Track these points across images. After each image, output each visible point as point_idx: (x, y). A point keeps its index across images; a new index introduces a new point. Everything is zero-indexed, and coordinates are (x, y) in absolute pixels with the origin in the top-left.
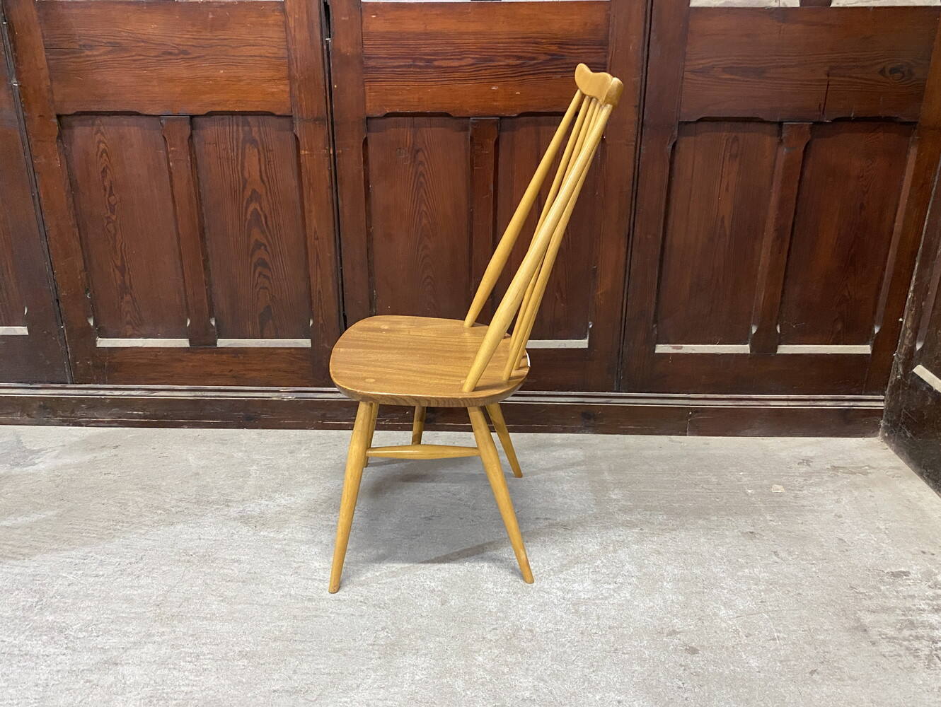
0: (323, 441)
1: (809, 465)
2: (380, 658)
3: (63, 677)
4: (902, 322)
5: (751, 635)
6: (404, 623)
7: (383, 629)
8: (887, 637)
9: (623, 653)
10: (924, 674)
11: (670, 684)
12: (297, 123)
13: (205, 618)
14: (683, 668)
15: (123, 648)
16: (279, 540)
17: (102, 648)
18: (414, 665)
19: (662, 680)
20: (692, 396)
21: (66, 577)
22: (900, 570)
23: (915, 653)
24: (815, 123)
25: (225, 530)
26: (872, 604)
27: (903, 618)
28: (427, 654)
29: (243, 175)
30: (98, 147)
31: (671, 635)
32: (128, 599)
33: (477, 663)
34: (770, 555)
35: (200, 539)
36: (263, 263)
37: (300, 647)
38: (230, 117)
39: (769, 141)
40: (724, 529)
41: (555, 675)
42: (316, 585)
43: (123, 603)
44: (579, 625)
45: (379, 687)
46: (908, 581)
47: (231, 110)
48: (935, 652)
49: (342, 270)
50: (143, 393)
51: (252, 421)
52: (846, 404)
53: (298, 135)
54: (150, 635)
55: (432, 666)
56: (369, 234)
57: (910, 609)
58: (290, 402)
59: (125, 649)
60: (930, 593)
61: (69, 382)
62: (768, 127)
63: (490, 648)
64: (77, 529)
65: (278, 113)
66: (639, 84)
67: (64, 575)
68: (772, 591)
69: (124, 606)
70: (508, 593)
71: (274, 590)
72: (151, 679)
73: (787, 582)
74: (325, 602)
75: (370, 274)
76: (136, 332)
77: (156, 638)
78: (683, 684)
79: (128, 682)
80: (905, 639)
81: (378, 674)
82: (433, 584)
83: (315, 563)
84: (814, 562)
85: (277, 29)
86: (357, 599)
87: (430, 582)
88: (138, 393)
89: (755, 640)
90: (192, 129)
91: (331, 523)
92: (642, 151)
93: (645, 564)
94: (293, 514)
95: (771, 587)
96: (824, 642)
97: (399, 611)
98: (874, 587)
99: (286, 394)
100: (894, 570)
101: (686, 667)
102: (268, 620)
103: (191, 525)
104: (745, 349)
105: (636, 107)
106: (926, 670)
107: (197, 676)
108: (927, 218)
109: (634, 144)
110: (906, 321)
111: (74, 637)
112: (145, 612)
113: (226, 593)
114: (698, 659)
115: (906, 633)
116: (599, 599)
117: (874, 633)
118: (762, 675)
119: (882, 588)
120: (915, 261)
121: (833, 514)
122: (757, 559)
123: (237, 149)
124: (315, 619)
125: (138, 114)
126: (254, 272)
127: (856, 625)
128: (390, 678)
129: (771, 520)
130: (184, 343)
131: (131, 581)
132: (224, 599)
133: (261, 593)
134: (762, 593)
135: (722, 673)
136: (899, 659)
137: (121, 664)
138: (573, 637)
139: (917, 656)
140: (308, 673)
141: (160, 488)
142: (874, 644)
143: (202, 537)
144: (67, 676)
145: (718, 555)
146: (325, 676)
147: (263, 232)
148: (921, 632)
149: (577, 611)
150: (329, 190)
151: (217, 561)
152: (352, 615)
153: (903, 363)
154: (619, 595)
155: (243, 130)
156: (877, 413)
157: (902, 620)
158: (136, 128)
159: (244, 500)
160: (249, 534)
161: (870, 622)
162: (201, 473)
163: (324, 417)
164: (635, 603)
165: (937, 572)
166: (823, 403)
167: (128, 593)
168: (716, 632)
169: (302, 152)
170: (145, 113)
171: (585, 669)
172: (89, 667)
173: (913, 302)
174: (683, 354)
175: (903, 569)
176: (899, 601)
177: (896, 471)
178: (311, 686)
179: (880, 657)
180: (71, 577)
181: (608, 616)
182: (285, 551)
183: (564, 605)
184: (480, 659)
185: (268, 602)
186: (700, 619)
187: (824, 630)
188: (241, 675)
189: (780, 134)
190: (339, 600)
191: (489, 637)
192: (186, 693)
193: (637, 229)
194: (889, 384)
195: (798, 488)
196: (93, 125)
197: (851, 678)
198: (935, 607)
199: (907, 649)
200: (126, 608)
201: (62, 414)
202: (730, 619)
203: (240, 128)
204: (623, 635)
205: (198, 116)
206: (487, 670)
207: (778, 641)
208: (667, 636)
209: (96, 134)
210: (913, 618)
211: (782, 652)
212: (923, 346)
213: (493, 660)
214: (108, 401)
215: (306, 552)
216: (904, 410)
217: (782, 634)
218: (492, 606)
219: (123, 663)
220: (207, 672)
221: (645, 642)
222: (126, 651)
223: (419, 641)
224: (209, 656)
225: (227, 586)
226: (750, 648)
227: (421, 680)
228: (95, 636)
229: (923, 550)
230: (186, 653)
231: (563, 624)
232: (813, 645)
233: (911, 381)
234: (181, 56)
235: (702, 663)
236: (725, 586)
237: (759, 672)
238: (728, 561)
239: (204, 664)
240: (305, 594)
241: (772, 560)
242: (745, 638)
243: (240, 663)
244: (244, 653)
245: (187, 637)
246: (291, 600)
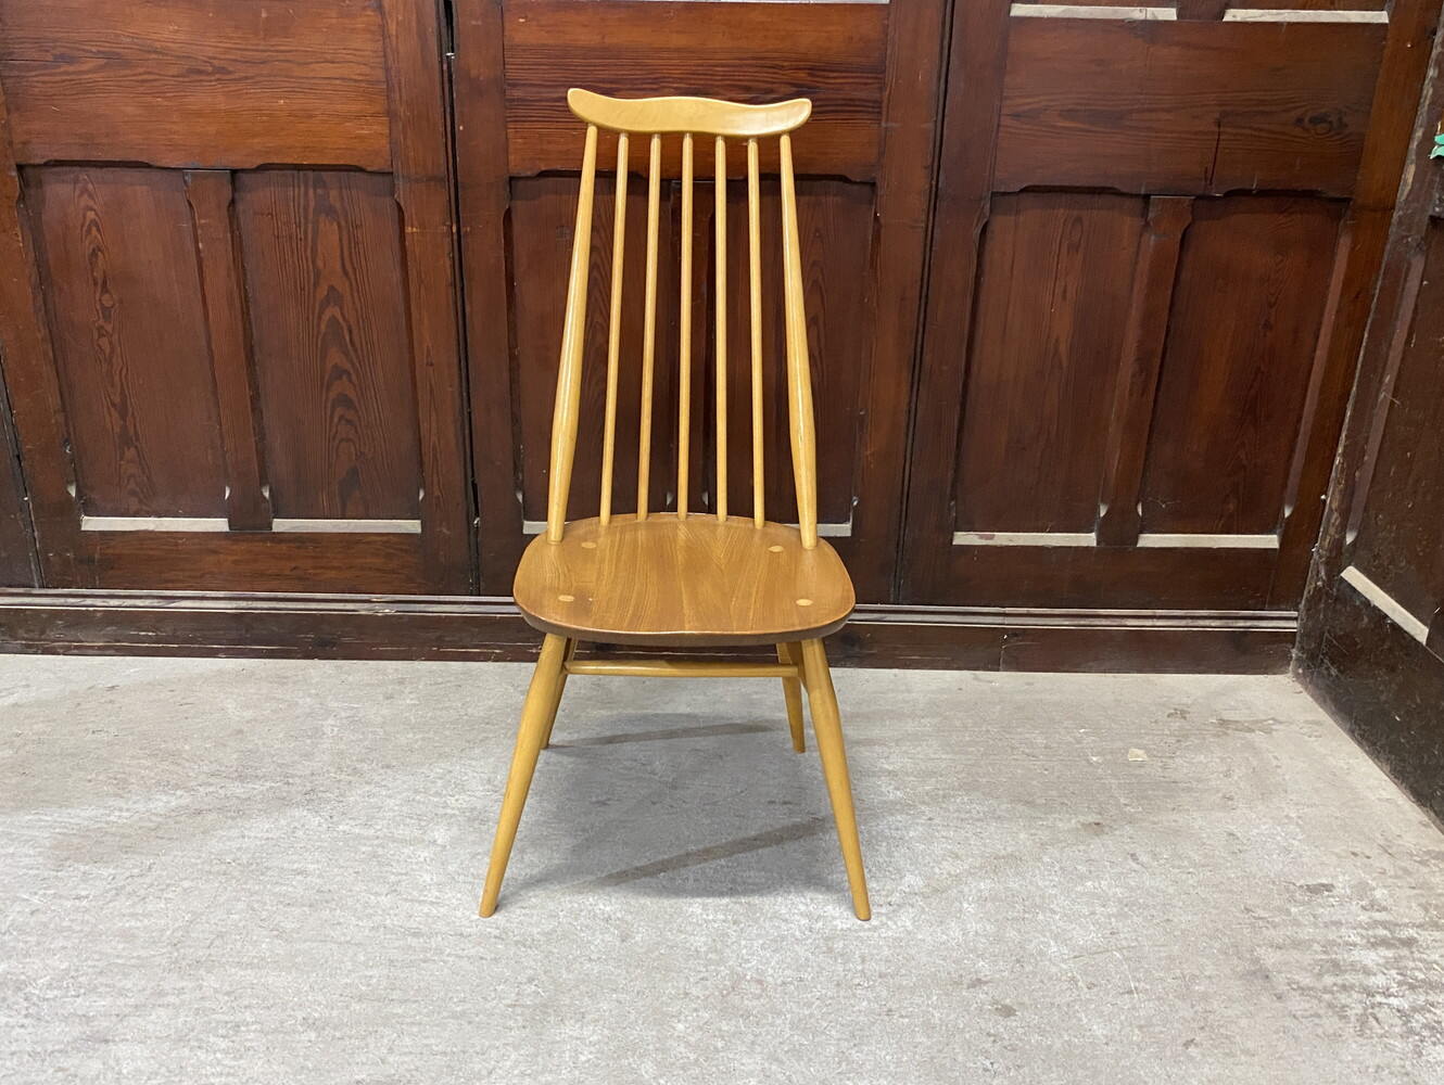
0: (440, 680)
1: (1185, 718)
2: (524, 1027)
3: (21, 1064)
4: (1325, 501)
5: (1095, 986)
6: (563, 971)
7: (530, 980)
8: (1299, 988)
9: (902, 1016)
10: (1354, 1046)
11: (972, 1065)
12: (400, 183)
13: (250, 965)
14: (992, 1038)
15: (118, 1015)
16: (367, 838)
17: (84, 1016)
18: (577, 1039)
19: (960, 1058)
20: (1008, 610)
21: (27, 900)
22: (1319, 881)
23: (1341, 1012)
24: (1199, 197)
25: (283, 822)
26: (1277, 935)
27: (1324, 957)
28: (597, 1021)
29: (314, 262)
30: (84, 217)
31: (974, 986)
32: (127, 936)
33: (676, 1034)
34: (1126, 859)
35: (243, 837)
36: (345, 401)
37: (400, 1011)
38: (296, 172)
39: (1127, 224)
40: (1055, 819)
41: (796, 1052)
43: (118, 942)
44: (833, 972)
45: (523, 1074)
46: (1331, 899)
47: (295, 162)
48: (1370, 1011)
49: (470, 413)
50: (155, 603)
51: (327, 648)
52: (1241, 623)
53: (402, 204)
54: (162, 994)
55: (606, 1040)
56: (512, 357)
57: (1333, 943)
58: (386, 617)
59: (121, 1017)
60: (1364, 917)
61: (37, 585)
62: (1128, 203)
63: (696, 1010)
64: (47, 821)
65: (369, 169)
66: (932, 135)
67: (25, 897)
68: (1126, 916)
69: (121, 946)
70: (724, 921)
71: (359, 919)
72: (161, 1065)
73: (1150, 902)
75: (515, 419)
76: (144, 508)
77: (171, 999)
78: (992, 1063)
79: (125, 1071)
80: (1326, 990)
81: (522, 1052)
82: (608, 909)
83: (425, 876)
84: (1191, 870)
85: (369, 36)
86: (490, 933)
87: (605, 905)
88: (147, 602)
89: (1101, 994)
90: (234, 190)
91: (449, 811)
92: (935, 235)
93: (935, 874)
94: (390, 797)
95: (1126, 909)
96: (1205, 997)
97: (555, 951)
98: (1280, 909)
99: (381, 606)
100: (1311, 882)
101: (996, 1038)
102: (350, 968)
103: (229, 814)
104: (1089, 539)
105: (926, 168)
106: (1358, 1038)
107: (235, 1058)
108: (1364, 344)
109: (923, 225)
110: (1331, 499)
111: (38, 997)
112: (154, 956)
113: (283, 924)
114: (1014, 1024)
115: (1328, 980)
116: (865, 931)
117: (1280, 980)
118: (1111, 1048)
119: (1293, 910)
120: (1346, 409)
121: (1220, 795)
122: (1105, 867)
123: (306, 224)
124: (423, 965)
125: (148, 166)
126: (332, 417)
127: (1253, 968)
128: (540, 1059)
129: (1126, 805)
130: (220, 524)
131: (133, 905)
132: (279, 933)
133: (339, 924)
134: (1113, 920)
135: (1050, 1047)
136: (1317, 1021)
137: (114, 1041)
138: (824, 992)
139: (1345, 1017)
140: (411, 1053)
141: (180, 755)
142: (1279, 998)
143: (246, 833)
144: (28, 1062)
145: (1046, 859)
146: (438, 1057)
147: (346, 354)
148: (1350, 978)
149: (830, 950)
150: (451, 290)
151: (269, 873)
152: (482, 958)
153: (1327, 563)
154: (895, 923)
155: (315, 193)
156: (1288, 638)
157: (1321, 960)
158: (145, 188)
159: (313, 774)
160: (319, 828)
161: (1273, 964)
162: (245, 729)
163: (440, 641)
164: (920, 937)
165: (1374, 884)
166: (1207, 622)
167: (127, 925)
168: (1042, 982)
169: (409, 230)
170: (159, 164)
171: (841, 1042)
172: (63, 1046)
173: (1342, 472)
174: (995, 547)
175: (1324, 881)
176: (1317, 930)
177: (1316, 727)
178: (414, 1073)
179: (1289, 1019)
180: (35, 900)
181: (878, 958)
182: (375, 855)
183: (810, 941)
184: (680, 1027)
185: (348, 938)
186: (1018, 961)
187: (1205, 976)
188: (306, 1058)
189: (1144, 213)
190: (461, 935)
191: (694, 991)
193: (927, 358)
194: (1305, 593)
195: (1168, 755)
196: (76, 181)
197: (1246, 1052)
198: (1372, 940)
199: (1330, 1006)
200: (124, 949)
201: (26, 636)
202: (1064, 961)
203: (311, 191)
204: (900, 987)
205: (243, 170)
206: (690, 1045)
207: (1135, 995)
208: (968, 988)
209: (81, 195)
210: (1339, 957)
211: (1142, 1012)
212: (1357, 538)
213: (701, 1029)
214: (99, 615)
215: (410, 857)
216: (1326, 634)
217: (1142, 984)
218: (699, 941)
219: (117, 1039)
220: (251, 1052)
221: (935, 998)
222: (121, 1020)
223: (586, 999)
224: (253, 1028)
225: (286, 912)
226: (1093, 1006)
227: (588, 1061)
228: (72, 996)
229: (1355, 850)
230: (218, 1022)
231: (809, 969)
232: (1189, 1001)
233: (1338, 590)
234: (218, 76)
235: (1020, 1031)
236: (1057, 909)
237: (1107, 1044)
238: (1061, 868)
239: (247, 1040)
240: (408, 925)
241: (1128, 867)
242: (1086, 990)
243: (304, 1037)
244: (310, 1021)
245: (220, 997)
246: (385, 934)
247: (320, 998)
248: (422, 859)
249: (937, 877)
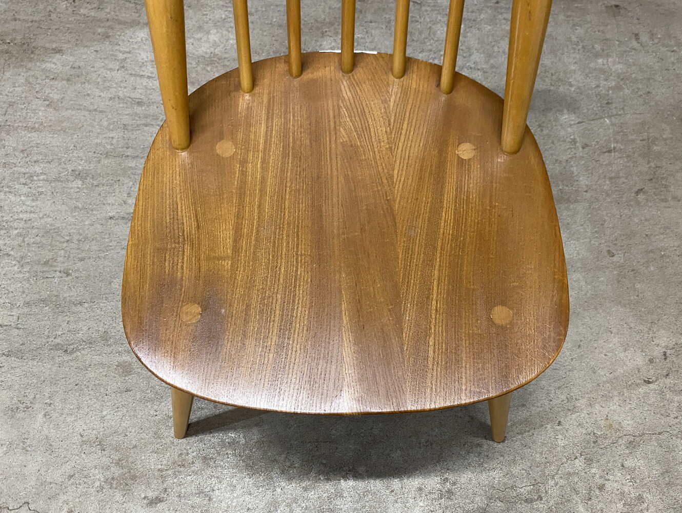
5: (587, 146)
13: (34, 129)
34: (630, 39)
42: (144, 84)
68: (621, 89)
71: (102, 91)
73: (640, 76)
74: (155, 107)
83: (142, 53)
84: (675, 48)
89: (590, 152)
95: (622, 83)
96: (659, 156)
102: (99, 131)
113: (51, 95)
118: (588, 195)
122: (614, 45)
124: (146, 128)
133: (88, 95)
134: (611, 92)
145: (574, 39)
185: (96, 107)
187: (663, 138)
192: (25, 221)
197: (674, 198)
207: (613, 154)
211: (615, 167)
217: (619, 145)
224: (42, 177)
225: (52, 86)
226: (583, 162)
232: (647, 158)
236: (574, 83)
237: (586, 191)
238: (583, 47)
239: (39, 187)
240: (133, 95)
241: (631, 45)
242: (581, 149)
243: (74, 185)
244: (77, 173)
245: (17, 154)
246: (119, 104)
247: (81, 154)
248: (139, 39)
249: (494, 54)
